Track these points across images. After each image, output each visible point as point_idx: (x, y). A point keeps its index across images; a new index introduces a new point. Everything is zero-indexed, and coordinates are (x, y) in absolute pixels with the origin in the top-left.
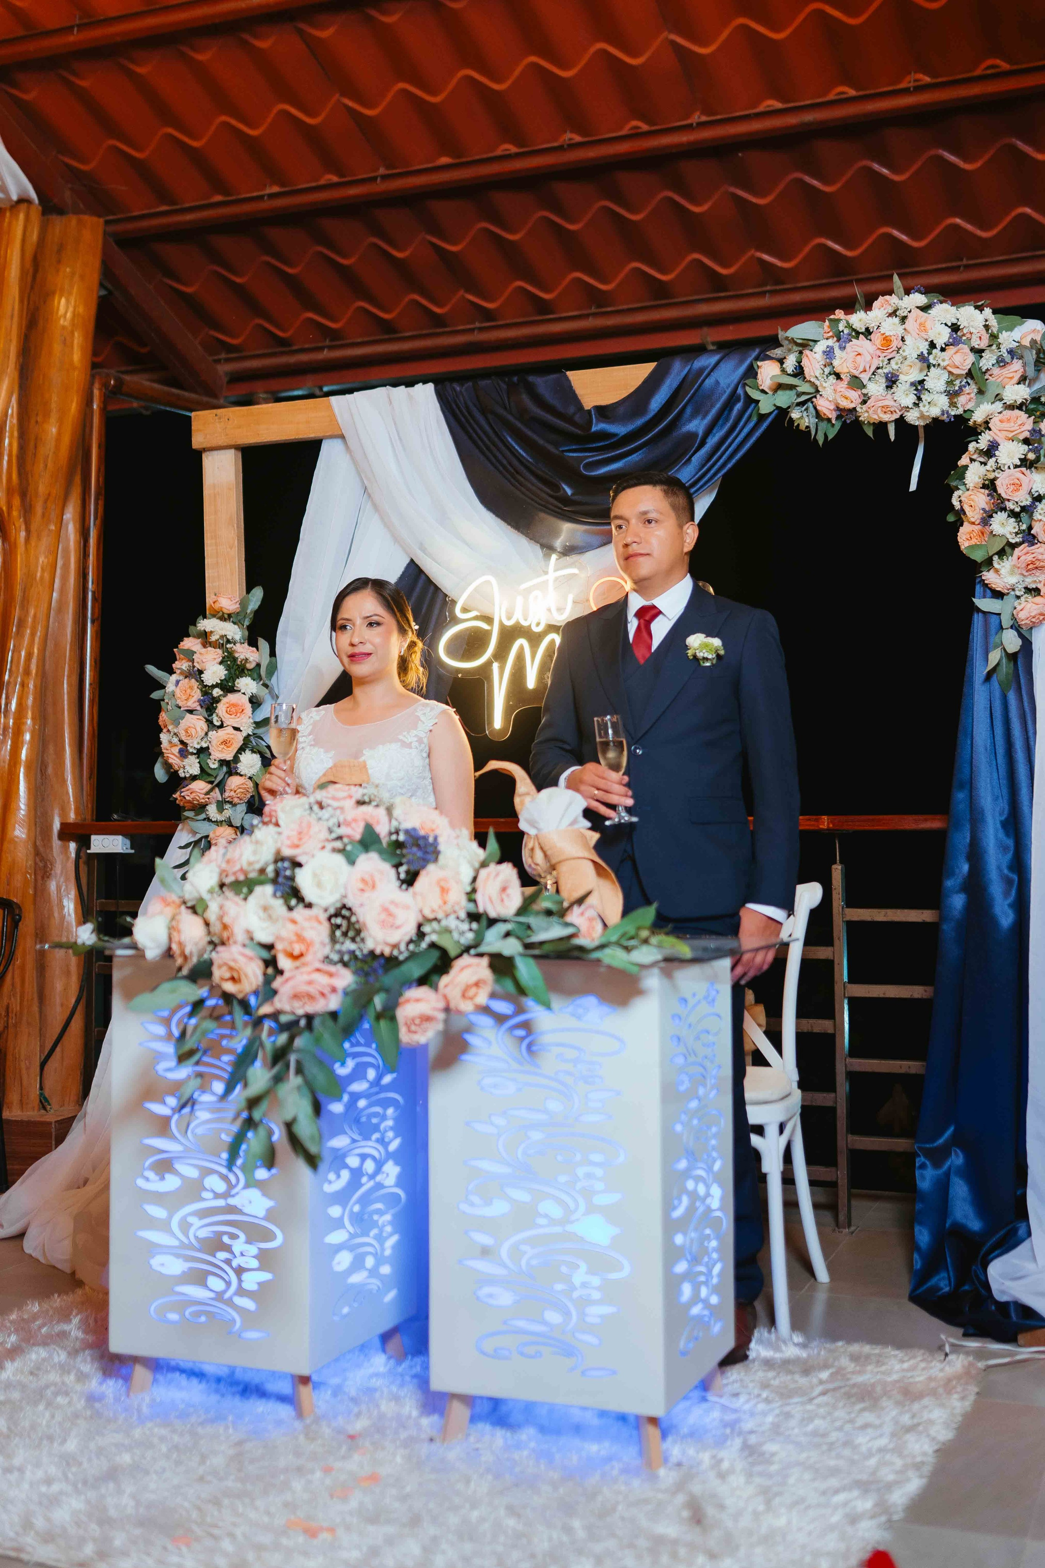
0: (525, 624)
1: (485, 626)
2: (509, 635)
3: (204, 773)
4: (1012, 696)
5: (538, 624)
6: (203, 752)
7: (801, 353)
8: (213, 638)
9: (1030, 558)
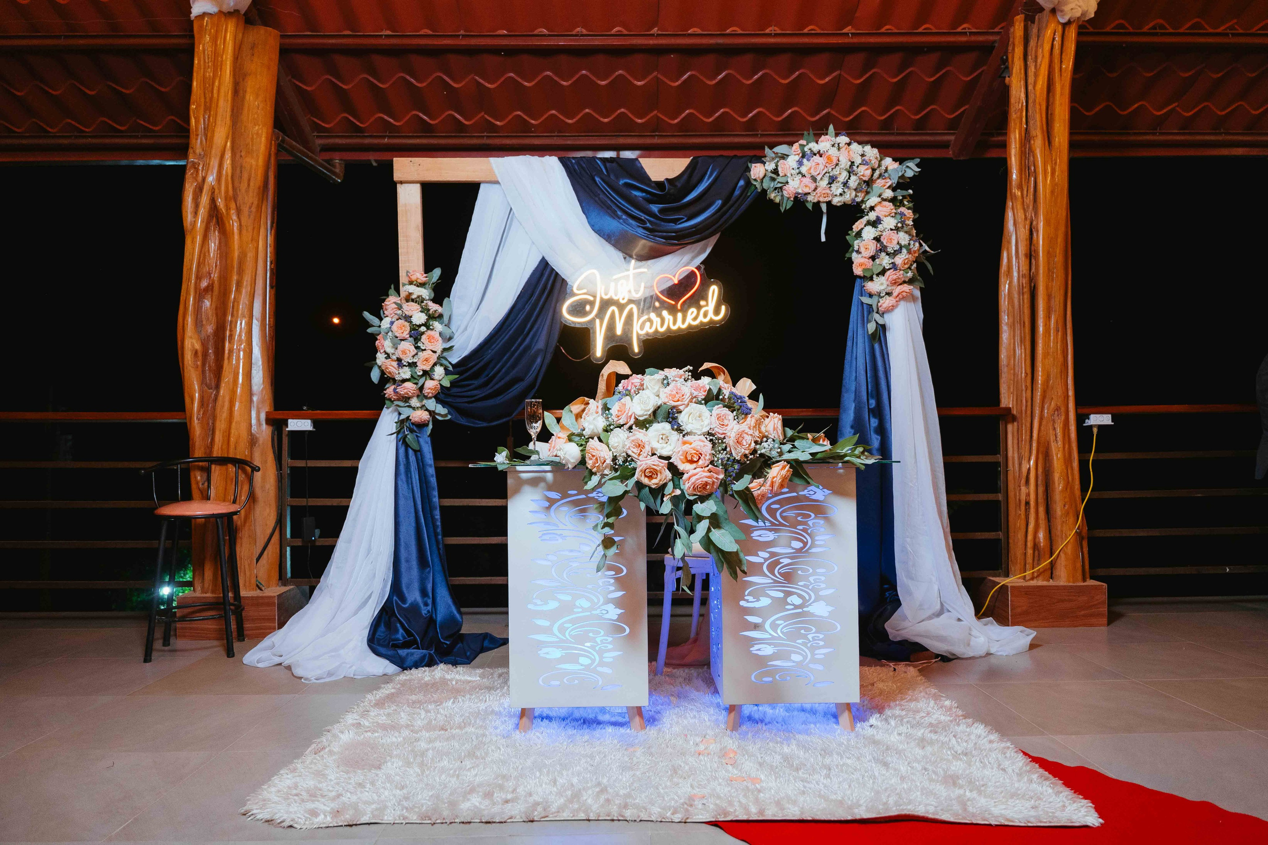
0: (615, 298)
1: (591, 298)
2: (606, 304)
3: (413, 378)
4: (877, 346)
5: (623, 299)
6: (413, 365)
7: (778, 161)
8: (414, 297)
9: (895, 277)
